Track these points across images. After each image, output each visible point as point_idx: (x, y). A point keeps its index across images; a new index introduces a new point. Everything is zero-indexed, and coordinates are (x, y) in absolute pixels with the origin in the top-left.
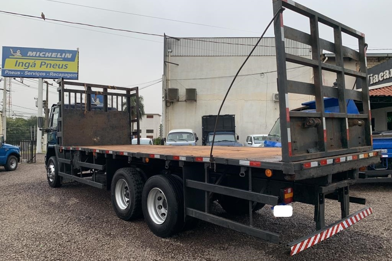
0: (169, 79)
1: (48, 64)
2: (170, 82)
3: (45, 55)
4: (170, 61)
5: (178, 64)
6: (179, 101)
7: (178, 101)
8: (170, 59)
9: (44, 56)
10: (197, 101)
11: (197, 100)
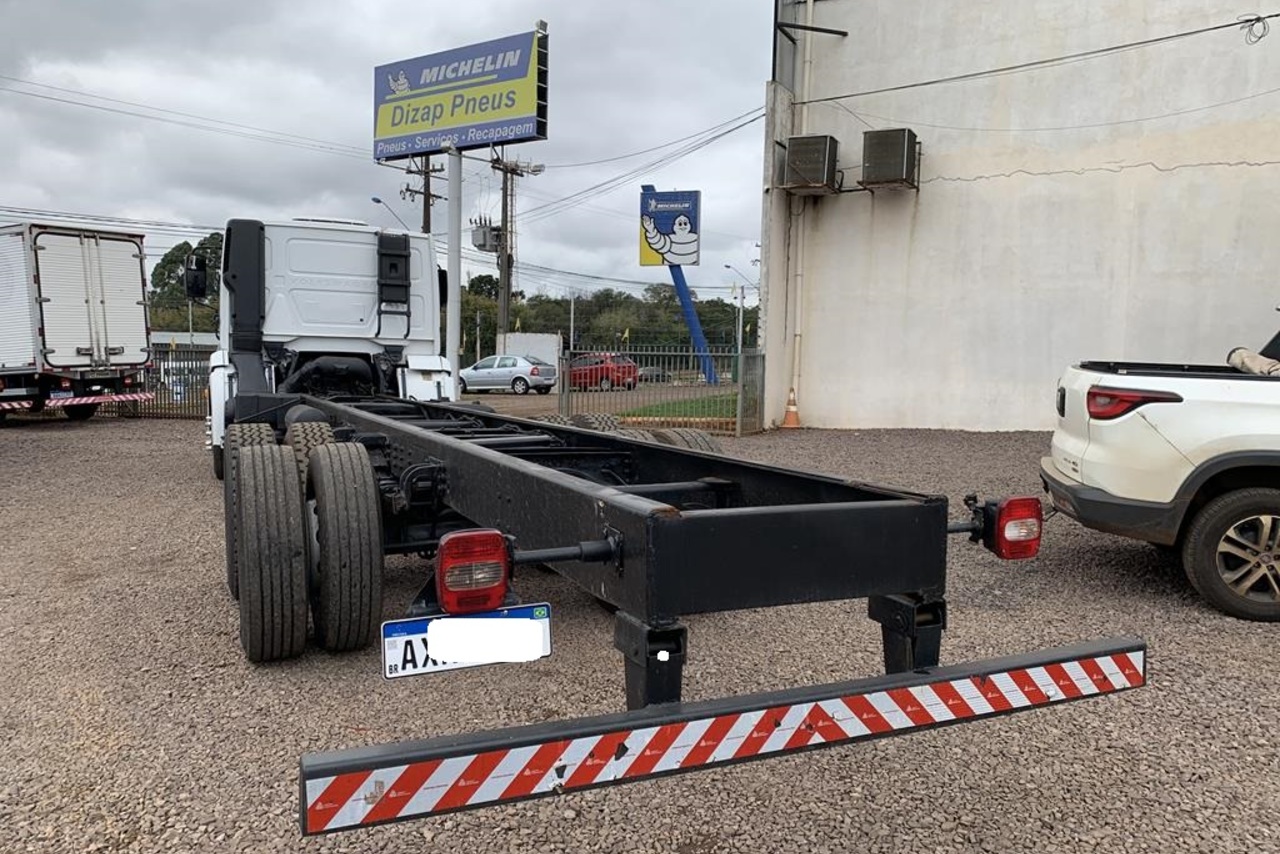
0: (805, 100)
1: (469, 101)
2: (808, 107)
3: (455, 70)
4: (813, 20)
5: (842, 30)
6: (843, 189)
7: (840, 191)
8: (809, 14)
9: (454, 75)
10: (921, 185)
11: (921, 179)
